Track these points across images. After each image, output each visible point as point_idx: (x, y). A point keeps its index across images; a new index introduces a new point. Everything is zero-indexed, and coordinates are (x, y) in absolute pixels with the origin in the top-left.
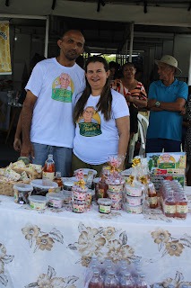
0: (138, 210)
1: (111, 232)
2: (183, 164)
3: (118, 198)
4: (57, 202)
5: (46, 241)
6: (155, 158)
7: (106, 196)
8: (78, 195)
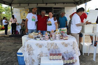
0: (58, 39)
1: (53, 43)
2: (66, 30)
3: (54, 37)
4: (42, 39)
5: (41, 46)
6: (61, 29)
7: (52, 37)
8: (46, 37)
